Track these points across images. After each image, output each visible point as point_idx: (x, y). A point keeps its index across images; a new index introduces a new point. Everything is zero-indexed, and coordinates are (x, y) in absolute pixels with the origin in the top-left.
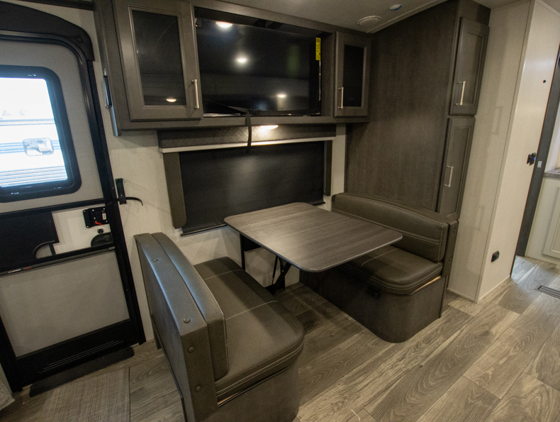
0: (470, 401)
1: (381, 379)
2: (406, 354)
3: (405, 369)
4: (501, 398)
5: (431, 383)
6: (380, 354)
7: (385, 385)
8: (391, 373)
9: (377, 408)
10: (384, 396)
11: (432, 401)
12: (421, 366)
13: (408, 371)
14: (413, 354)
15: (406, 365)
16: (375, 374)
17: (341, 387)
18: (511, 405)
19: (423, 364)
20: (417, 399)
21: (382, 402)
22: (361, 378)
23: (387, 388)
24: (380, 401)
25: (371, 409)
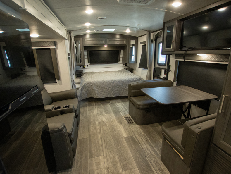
0: (126, 161)
1: (143, 143)
2: (153, 156)
3: (146, 151)
4: (123, 172)
5: (137, 155)
6: (155, 148)
7: (141, 143)
8: (145, 147)
9: (134, 138)
10: (137, 141)
11: (131, 151)
12: (146, 157)
13: (145, 152)
14: (153, 158)
15: (148, 153)
16: (146, 143)
17: (143, 134)
18: (119, 173)
19: (147, 158)
20: (133, 148)
21: (135, 140)
22: (145, 139)
23: (139, 143)
24: (136, 139)
25: (134, 136)
